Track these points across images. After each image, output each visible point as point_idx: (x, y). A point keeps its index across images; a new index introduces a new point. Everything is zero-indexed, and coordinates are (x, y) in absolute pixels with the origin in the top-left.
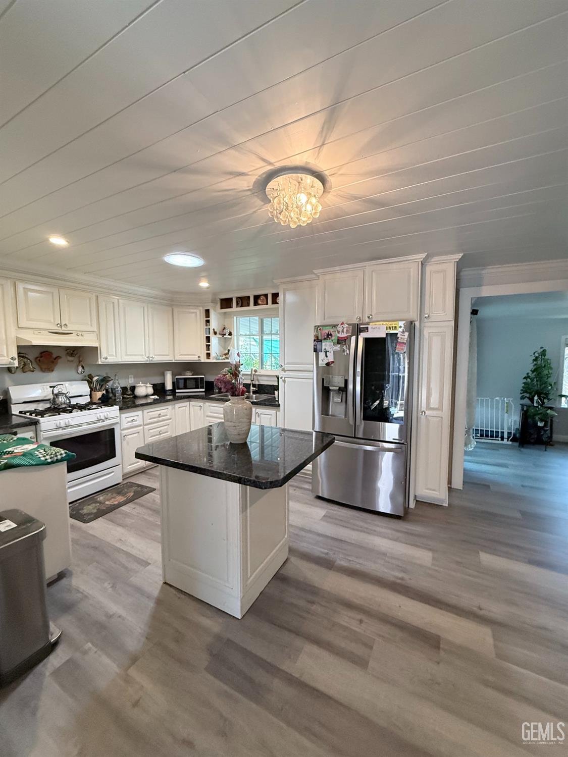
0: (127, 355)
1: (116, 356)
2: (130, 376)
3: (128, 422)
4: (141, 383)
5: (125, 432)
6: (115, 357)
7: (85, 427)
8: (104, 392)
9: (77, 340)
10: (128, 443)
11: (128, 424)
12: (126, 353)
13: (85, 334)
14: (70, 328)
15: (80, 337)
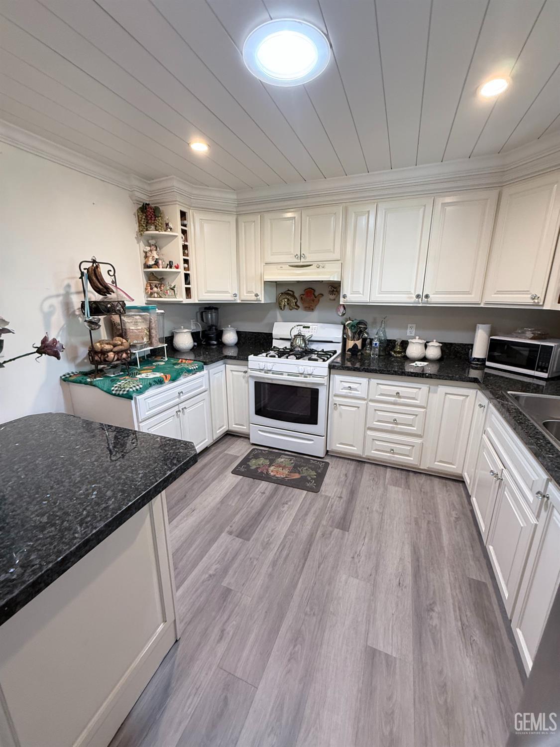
0: (381, 292)
1: (363, 294)
2: (409, 325)
3: (345, 388)
4: (417, 337)
5: (338, 400)
6: (362, 296)
7: (285, 377)
8: (359, 343)
9: (318, 274)
10: (341, 415)
11: (343, 390)
12: (380, 287)
13: (327, 265)
14: (309, 258)
15: (320, 270)
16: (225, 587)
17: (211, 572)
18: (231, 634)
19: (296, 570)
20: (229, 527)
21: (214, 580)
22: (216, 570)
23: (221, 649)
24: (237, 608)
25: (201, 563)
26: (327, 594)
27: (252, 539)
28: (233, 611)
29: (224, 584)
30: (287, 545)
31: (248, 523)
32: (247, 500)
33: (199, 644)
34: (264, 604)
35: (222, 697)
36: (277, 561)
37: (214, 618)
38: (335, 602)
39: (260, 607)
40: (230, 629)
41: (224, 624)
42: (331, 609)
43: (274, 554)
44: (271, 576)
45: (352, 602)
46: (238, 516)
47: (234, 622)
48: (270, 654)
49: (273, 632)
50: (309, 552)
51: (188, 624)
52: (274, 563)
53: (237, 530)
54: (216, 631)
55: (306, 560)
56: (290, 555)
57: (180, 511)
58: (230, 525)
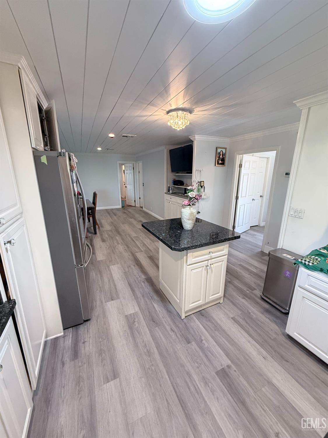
16: (192, 342)
17: (204, 342)
18: (170, 333)
19: (176, 383)
20: (235, 369)
21: (199, 341)
22: (204, 344)
23: (168, 328)
24: (178, 340)
25: (213, 340)
26: (150, 386)
27: (216, 376)
28: (178, 339)
29: (193, 343)
30: (196, 395)
31: (233, 384)
32: (267, 406)
33: (175, 323)
34: (171, 352)
35: (155, 321)
36: (189, 377)
37: (181, 332)
38: (144, 385)
39: (172, 349)
40: (172, 334)
41: (176, 333)
42: (143, 379)
43: (195, 380)
44: (183, 366)
45: (136, 395)
46: (245, 383)
47: (173, 336)
48: (153, 340)
49: (158, 347)
50: (182, 406)
51: (185, 323)
52: (188, 374)
53: (230, 372)
54: (175, 329)
55: (177, 396)
56: (188, 390)
57: (265, 350)
58: (237, 371)
